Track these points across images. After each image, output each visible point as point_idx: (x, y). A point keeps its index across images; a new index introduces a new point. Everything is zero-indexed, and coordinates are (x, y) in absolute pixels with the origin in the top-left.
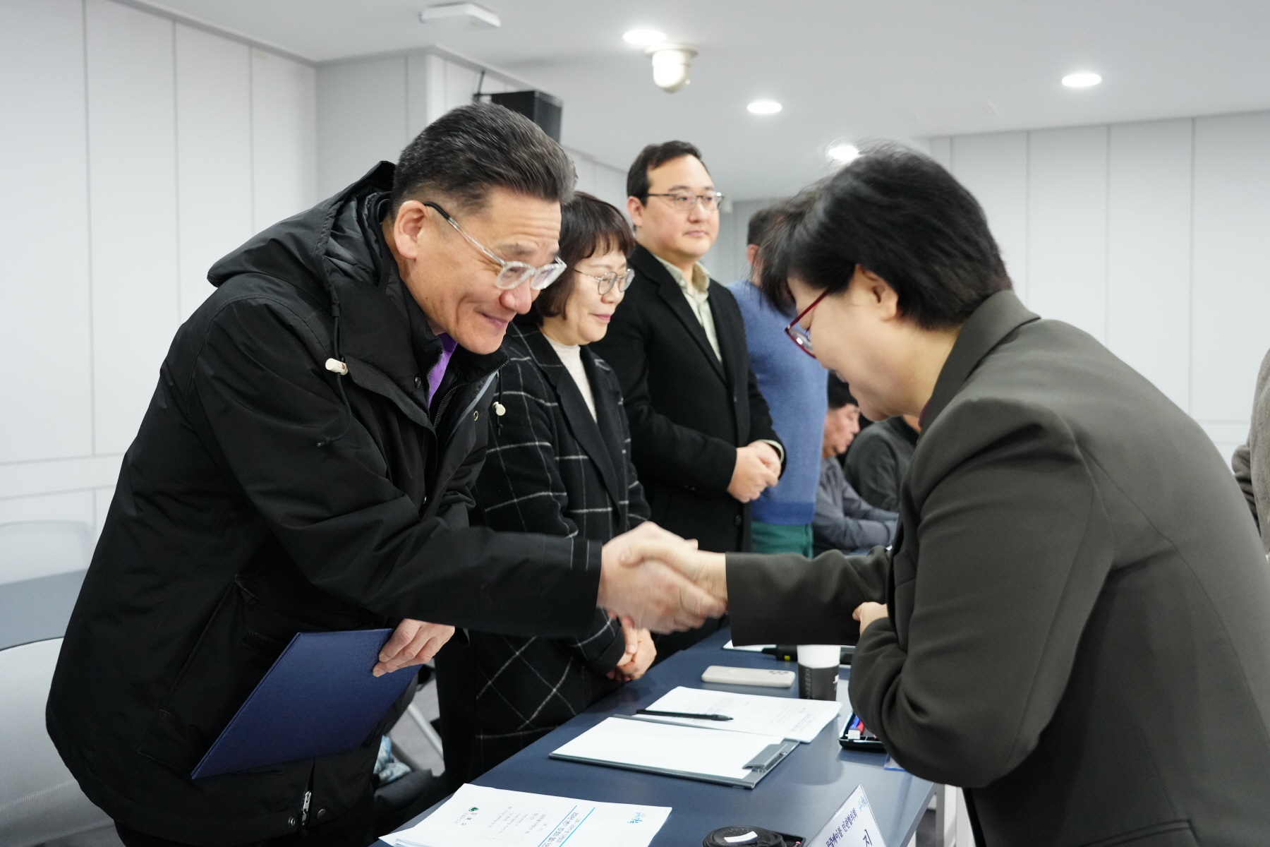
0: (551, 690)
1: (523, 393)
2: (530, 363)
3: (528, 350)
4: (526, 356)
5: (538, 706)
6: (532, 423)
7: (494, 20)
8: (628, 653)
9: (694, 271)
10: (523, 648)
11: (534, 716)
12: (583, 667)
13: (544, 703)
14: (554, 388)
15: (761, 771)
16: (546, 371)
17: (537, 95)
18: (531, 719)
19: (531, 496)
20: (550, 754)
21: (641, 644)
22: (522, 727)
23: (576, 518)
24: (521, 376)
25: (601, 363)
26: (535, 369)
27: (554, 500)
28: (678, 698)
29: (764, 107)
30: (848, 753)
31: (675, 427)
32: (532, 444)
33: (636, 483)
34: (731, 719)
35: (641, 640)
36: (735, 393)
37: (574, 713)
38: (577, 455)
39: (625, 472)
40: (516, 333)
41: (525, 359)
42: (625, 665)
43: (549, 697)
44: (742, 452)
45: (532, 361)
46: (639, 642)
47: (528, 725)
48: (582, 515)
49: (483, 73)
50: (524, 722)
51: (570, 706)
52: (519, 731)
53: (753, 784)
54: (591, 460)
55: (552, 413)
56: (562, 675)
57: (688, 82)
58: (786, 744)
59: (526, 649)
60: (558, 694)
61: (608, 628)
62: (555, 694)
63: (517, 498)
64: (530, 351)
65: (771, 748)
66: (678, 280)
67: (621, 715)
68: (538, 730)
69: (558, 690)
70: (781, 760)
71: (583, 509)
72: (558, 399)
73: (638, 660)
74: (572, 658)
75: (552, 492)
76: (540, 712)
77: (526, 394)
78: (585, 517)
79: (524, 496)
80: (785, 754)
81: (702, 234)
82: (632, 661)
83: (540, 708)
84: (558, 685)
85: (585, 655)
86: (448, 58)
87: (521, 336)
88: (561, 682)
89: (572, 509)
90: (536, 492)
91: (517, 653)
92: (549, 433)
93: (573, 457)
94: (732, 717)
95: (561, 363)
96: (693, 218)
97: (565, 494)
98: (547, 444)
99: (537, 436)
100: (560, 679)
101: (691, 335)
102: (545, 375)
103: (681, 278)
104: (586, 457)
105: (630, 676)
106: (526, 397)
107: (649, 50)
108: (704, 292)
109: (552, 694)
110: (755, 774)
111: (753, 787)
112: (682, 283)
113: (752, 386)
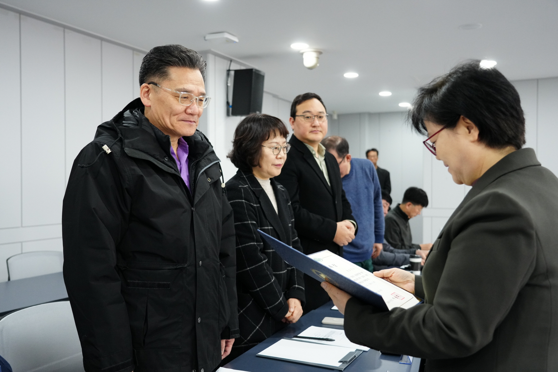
0: (256, 328)
1: (244, 201)
2: (248, 188)
3: (247, 182)
4: (246, 185)
5: (250, 334)
6: (248, 214)
7: (236, 40)
8: (290, 312)
9: (319, 148)
10: (244, 309)
11: (248, 338)
12: (270, 318)
13: (253, 333)
14: (258, 198)
15: (346, 363)
16: (254, 191)
17: (254, 71)
18: (247, 340)
19: (247, 244)
20: (257, 355)
21: (296, 308)
22: (243, 343)
23: (267, 254)
24: (243, 193)
25: (281, 187)
26: (249, 190)
27: (257, 246)
28: (312, 331)
29: (351, 75)
30: (384, 356)
31: (311, 214)
32: (248, 222)
33: (297, 238)
34: (334, 340)
35: (296, 306)
36: (336, 199)
37: (267, 338)
38: (268, 226)
39: (291, 233)
40: (243, 175)
41: (245, 186)
42: (289, 317)
43: (255, 330)
44: (339, 224)
45: (249, 187)
46: (295, 307)
47: (246, 342)
48: (270, 252)
49: (231, 61)
50: (244, 341)
51: (264, 334)
52: (242, 345)
53: (343, 369)
54: (274, 229)
55: (256, 209)
56: (261, 321)
57: (318, 65)
58: (357, 352)
59: (245, 310)
60: (259, 329)
61: (281, 301)
62: (258, 329)
63: (241, 245)
64: (248, 183)
65: (351, 353)
66: (312, 152)
67: (287, 338)
68: (251, 344)
69: (259, 327)
70: (355, 358)
71: (270, 250)
72: (260, 203)
73: (295, 315)
74: (265, 314)
75: (256, 242)
76: (251, 337)
77: (245, 201)
78: (271, 253)
79: (244, 244)
80: (357, 356)
81: (318, 132)
82: (292, 315)
83: (251, 335)
84: (259, 325)
85: (270, 312)
86: (216, 55)
87: (245, 176)
88: (260, 324)
89: (266, 250)
90: (249, 243)
91: (242, 311)
92: (255, 217)
93: (266, 228)
94: (335, 339)
95: (262, 188)
96: (313, 125)
97: (262, 243)
98: (255, 222)
99: (250, 219)
100: (260, 323)
101: (317, 174)
102: (254, 193)
103: (313, 151)
104: (272, 228)
105: (291, 321)
106: (245, 202)
107: (302, 52)
108: (323, 156)
109: (256, 329)
110: (344, 364)
111: (343, 370)
112: (313, 153)
113: (343, 196)
